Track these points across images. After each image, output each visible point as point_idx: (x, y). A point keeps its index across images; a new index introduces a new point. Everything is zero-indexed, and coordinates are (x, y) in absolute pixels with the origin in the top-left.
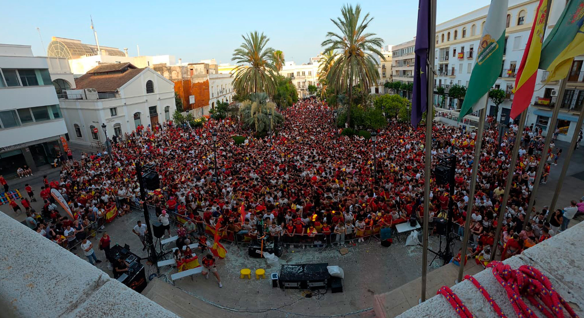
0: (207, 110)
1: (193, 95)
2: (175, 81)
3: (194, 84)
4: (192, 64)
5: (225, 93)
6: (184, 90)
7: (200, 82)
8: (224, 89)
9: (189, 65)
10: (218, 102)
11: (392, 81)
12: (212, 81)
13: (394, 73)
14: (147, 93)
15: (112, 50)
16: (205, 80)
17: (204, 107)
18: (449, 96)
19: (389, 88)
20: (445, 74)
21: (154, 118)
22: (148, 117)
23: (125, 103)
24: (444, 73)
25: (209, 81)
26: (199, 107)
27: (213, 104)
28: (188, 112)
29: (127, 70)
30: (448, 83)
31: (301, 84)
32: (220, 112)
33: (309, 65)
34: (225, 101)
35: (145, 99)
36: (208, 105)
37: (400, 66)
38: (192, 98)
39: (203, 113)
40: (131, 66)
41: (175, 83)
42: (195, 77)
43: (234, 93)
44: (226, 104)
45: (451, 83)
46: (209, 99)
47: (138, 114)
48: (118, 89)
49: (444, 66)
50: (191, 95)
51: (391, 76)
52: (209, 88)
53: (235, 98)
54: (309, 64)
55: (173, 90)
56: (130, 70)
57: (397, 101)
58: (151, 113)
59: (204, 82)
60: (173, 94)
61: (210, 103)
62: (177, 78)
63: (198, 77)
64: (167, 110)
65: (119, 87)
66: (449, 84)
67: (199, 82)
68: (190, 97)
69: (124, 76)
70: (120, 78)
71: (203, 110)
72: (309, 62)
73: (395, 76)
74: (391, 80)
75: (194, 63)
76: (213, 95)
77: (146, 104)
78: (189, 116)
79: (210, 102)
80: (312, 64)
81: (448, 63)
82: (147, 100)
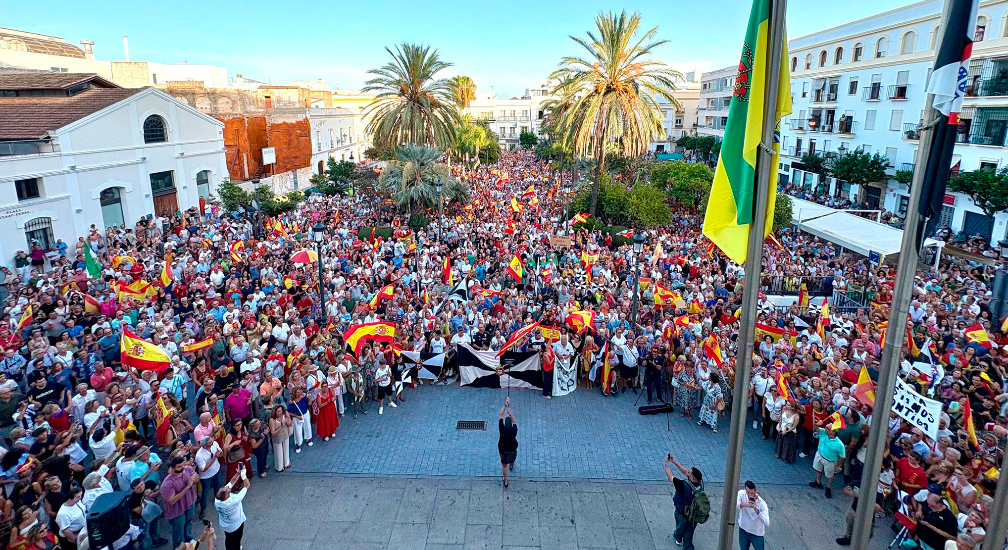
0: (305, 178)
1: (271, 146)
2: (226, 119)
3: (274, 126)
4: (268, 88)
5: (347, 142)
6: (249, 135)
7: (288, 121)
8: (345, 136)
9: (261, 87)
10: (332, 161)
11: (696, 135)
12: (318, 120)
13: (702, 122)
14: (147, 141)
15: (40, 40)
16: (301, 118)
17: (298, 170)
18: (835, 176)
19: (688, 149)
20: (826, 129)
21: (166, 199)
22: (147, 196)
23: (74, 168)
24: (824, 127)
25: (310, 121)
26: (288, 170)
27: (320, 165)
28: (258, 182)
29: (88, 89)
30: (834, 148)
31: (508, 131)
32: (335, 180)
33: (524, 101)
34: (347, 159)
35: (139, 155)
36: (309, 165)
37: (715, 109)
38: (270, 152)
39: (296, 183)
40: (98, 82)
41: (226, 123)
42: (277, 113)
43: (370, 144)
44: (351, 166)
45: (842, 149)
46: (311, 155)
47: (114, 190)
48: (50, 132)
49: (824, 113)
50: (267, 146)
51: (695, 125)
52: (309, 133)
53: (371, 154)
54: (523, 98)
55: (221, 137)
56: (95, 90)
57: (702, 177)
58: (154, 187)
59: (299, 123)
60: (222, 145)
61: (312, 161)
62: (230, 111)
63: (283, 112)
64: (202, 179)
65: (54, 128)
66: (837, 151)
67: (284, 123)
68: (264, 150)
69: (75, 103)
70: (61, 108)
71: (295, 177)
72: (524, 94)
73: (702, 126)
74: (694, 133)
75: (272, 84)
76: (319, 147)
77: (142, 167)
78: (263, 191)
79: (315, 161)
80: (530, 98)
81: (836, 108)
82: (144, 159)
